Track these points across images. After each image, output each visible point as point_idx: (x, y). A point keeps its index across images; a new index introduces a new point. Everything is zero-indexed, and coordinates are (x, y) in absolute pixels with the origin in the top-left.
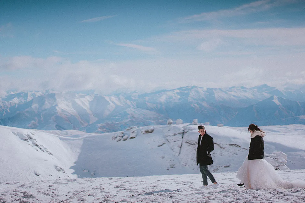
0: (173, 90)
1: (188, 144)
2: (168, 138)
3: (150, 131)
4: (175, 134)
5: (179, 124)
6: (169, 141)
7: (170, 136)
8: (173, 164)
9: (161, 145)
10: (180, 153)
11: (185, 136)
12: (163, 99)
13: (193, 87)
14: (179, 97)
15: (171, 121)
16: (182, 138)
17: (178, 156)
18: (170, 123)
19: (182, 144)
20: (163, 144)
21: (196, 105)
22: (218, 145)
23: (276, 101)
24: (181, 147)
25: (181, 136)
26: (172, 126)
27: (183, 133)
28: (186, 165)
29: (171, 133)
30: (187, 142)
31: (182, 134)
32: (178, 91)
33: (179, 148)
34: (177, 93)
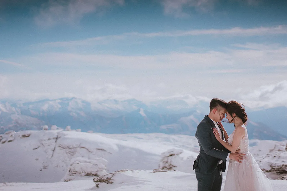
0: (55, 100)
1: (60, 147)
2: (43, 142)
3: (27, 135)
4: (49, 139)
5: (54, 130)
6: (44, 145)
7: (45, 140)
8: (46, 165)
9: (36, 149)
10: (52, 156)
11: (58, 141)
12: (45, 107)
13: (73, 98)
14: (60, 106)
15: (47, 127)
16: (56, 142)
17: (51, 158)
18: (46, 129)
19: (55, 148)
20: (38, 147)
21: (74, 114)
22: (87, 149)
23: (142, 113)
24: (54, 151)
25: (54, 141)
26: (47, 131)
27: (57, 138)
28: (57, 167)
29: (46, 138)
30: (59, 146)
31: (55, 139)
32: (59, 101)
33: (52, 151)
34: (59, 103)
